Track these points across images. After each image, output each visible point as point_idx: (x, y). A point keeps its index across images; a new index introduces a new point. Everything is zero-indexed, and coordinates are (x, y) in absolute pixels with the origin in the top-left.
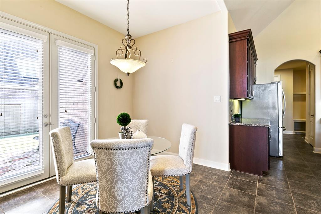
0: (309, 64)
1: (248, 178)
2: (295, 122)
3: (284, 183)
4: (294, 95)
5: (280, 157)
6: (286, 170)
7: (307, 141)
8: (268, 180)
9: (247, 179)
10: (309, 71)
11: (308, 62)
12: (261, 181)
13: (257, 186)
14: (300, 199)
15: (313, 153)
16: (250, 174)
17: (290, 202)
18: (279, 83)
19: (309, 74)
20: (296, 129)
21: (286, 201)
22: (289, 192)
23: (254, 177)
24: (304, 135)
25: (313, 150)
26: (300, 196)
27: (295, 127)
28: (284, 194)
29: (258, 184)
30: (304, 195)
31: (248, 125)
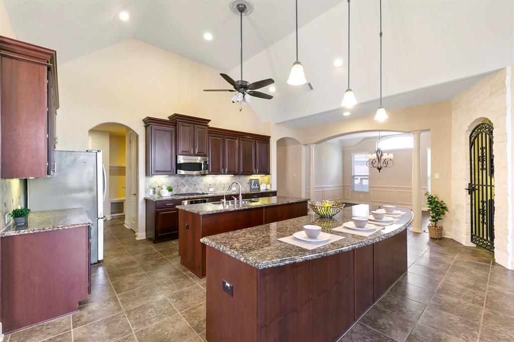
0: (131, 131)
1: (49, 331)
2: (111, 203)
3: (112, 304)
4: (110, 167)
5: (99, 262)
6: (111, 280)
7: (128, 225)
8: (89, 313)
9: (49, 334)
10: (130, 141)
11: (128, 129)
12: (78, 323)
13: (72, 336)
14: (137, 316)
15: (136, 240)
16: (53, 321)
17: (127, 331)
18: (98, 153)
19: (130, 143)
20: (113, 211)
21: (122, 333)
22: (122, 315)
23: (64, 321)
24: (123, 218)
25: (136, 236)
26: (136, 312)
27: (111, 210)
28: (117, 322)
29: (74, 331)
30: (141, 307)
31: (51, 230)
